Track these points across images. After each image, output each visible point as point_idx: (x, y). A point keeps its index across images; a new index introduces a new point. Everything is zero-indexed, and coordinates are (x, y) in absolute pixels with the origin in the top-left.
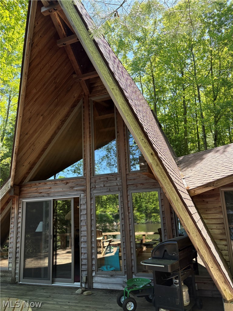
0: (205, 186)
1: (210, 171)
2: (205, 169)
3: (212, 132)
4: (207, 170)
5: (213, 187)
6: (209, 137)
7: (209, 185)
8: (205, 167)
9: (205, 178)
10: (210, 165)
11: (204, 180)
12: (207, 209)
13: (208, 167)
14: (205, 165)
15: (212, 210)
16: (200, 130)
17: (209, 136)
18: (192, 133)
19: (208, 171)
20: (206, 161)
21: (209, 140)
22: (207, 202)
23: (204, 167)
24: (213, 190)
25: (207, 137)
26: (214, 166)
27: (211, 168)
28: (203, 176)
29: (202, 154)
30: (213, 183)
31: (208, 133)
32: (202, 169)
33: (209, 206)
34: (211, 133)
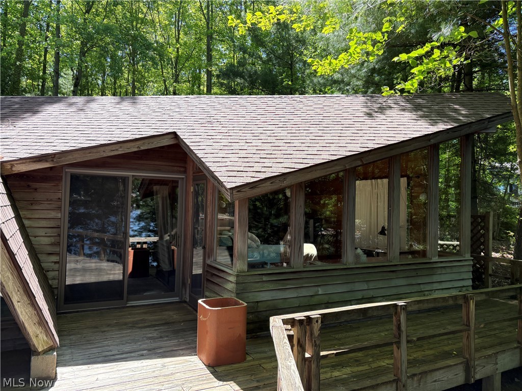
0: (35, 159)
1: (52, 135)
2: (43, 129)
3: (72, 70)
4: (47, 132)
5: (51, 162)
6: (65, 76)
7: (44, 158)
8: (44, 126)
9: (38, 144)
10: (54, 124)
11: (36, 148)
12: (33, 202)
13: (49, 126)
14: (43, 121)
15: (42, 204)
16: (50, 58)
17: (65, 74)
18: (34, 60)
19: (48, 134)
20: (49, 115)
21: (64, 82)
22: (36, 189)
23: (41, 126)
24: (51, 168)
25: (62, 77)
26: (60, 126)
27: (55, 129)
28: (35, 141)
29: (43, 101)
30: (53, 156)
31: (64, 70)
32: (36, 129)
33: (38, 196)
34: (70, 72)
